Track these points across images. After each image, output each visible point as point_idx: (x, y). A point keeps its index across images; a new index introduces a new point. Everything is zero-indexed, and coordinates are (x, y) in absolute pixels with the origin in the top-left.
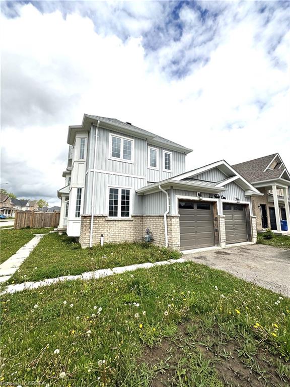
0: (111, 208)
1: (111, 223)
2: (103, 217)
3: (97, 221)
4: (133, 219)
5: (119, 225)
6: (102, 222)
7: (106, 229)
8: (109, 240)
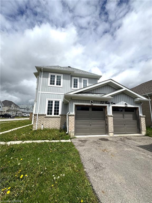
0: (48, 110)
1: (48, 118)
2: (43, 115)
3: (40, 117)
4: (60, 116)
5: (52, 119)
6: (43, 117)
7: (45, 121)
8: (47, 127)
